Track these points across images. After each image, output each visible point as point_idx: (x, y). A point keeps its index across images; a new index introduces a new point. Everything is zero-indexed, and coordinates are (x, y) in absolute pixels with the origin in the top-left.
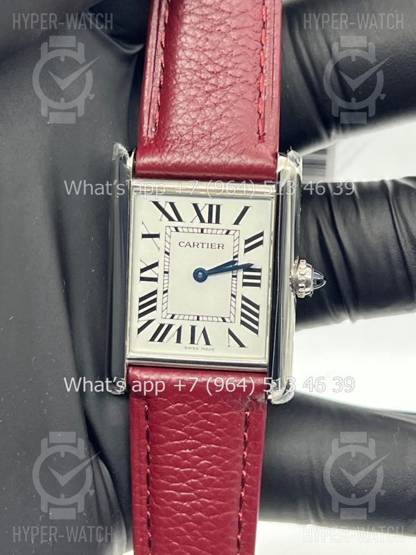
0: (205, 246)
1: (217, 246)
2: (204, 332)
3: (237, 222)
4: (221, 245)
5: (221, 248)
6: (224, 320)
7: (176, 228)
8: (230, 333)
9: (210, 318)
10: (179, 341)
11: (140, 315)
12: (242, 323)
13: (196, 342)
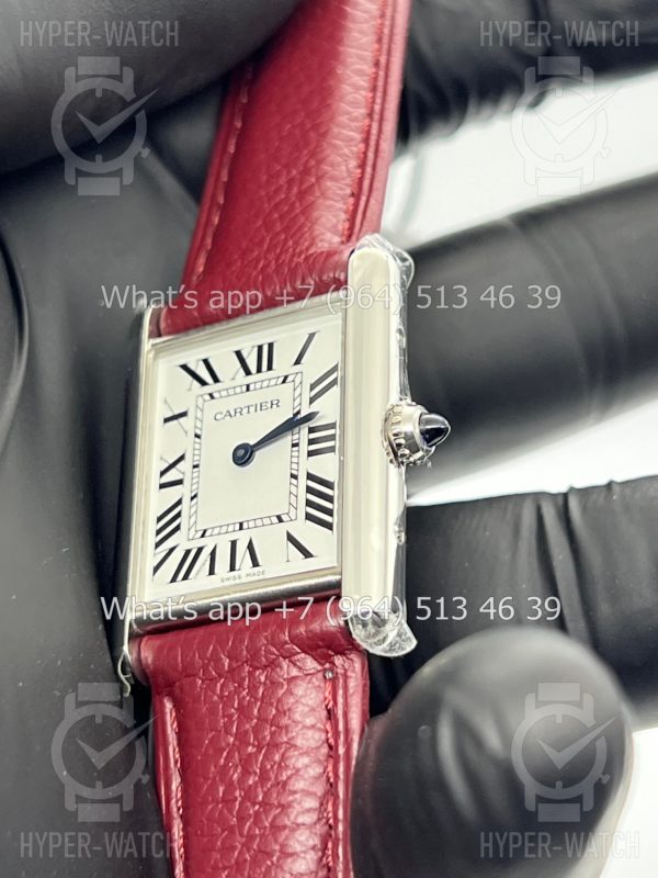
0: (252, 409)
1: (269, 405)
2: (250, 547)
3: (298, 362)
4: (275, 402)
5: (275, 406)
6: (280, 520)
7: (211, 396)
8: (290, 538)
9: (259, 522)
10: (212, 572)
11: (158, 545)
12: (309, 517)
13: (237, 567)
